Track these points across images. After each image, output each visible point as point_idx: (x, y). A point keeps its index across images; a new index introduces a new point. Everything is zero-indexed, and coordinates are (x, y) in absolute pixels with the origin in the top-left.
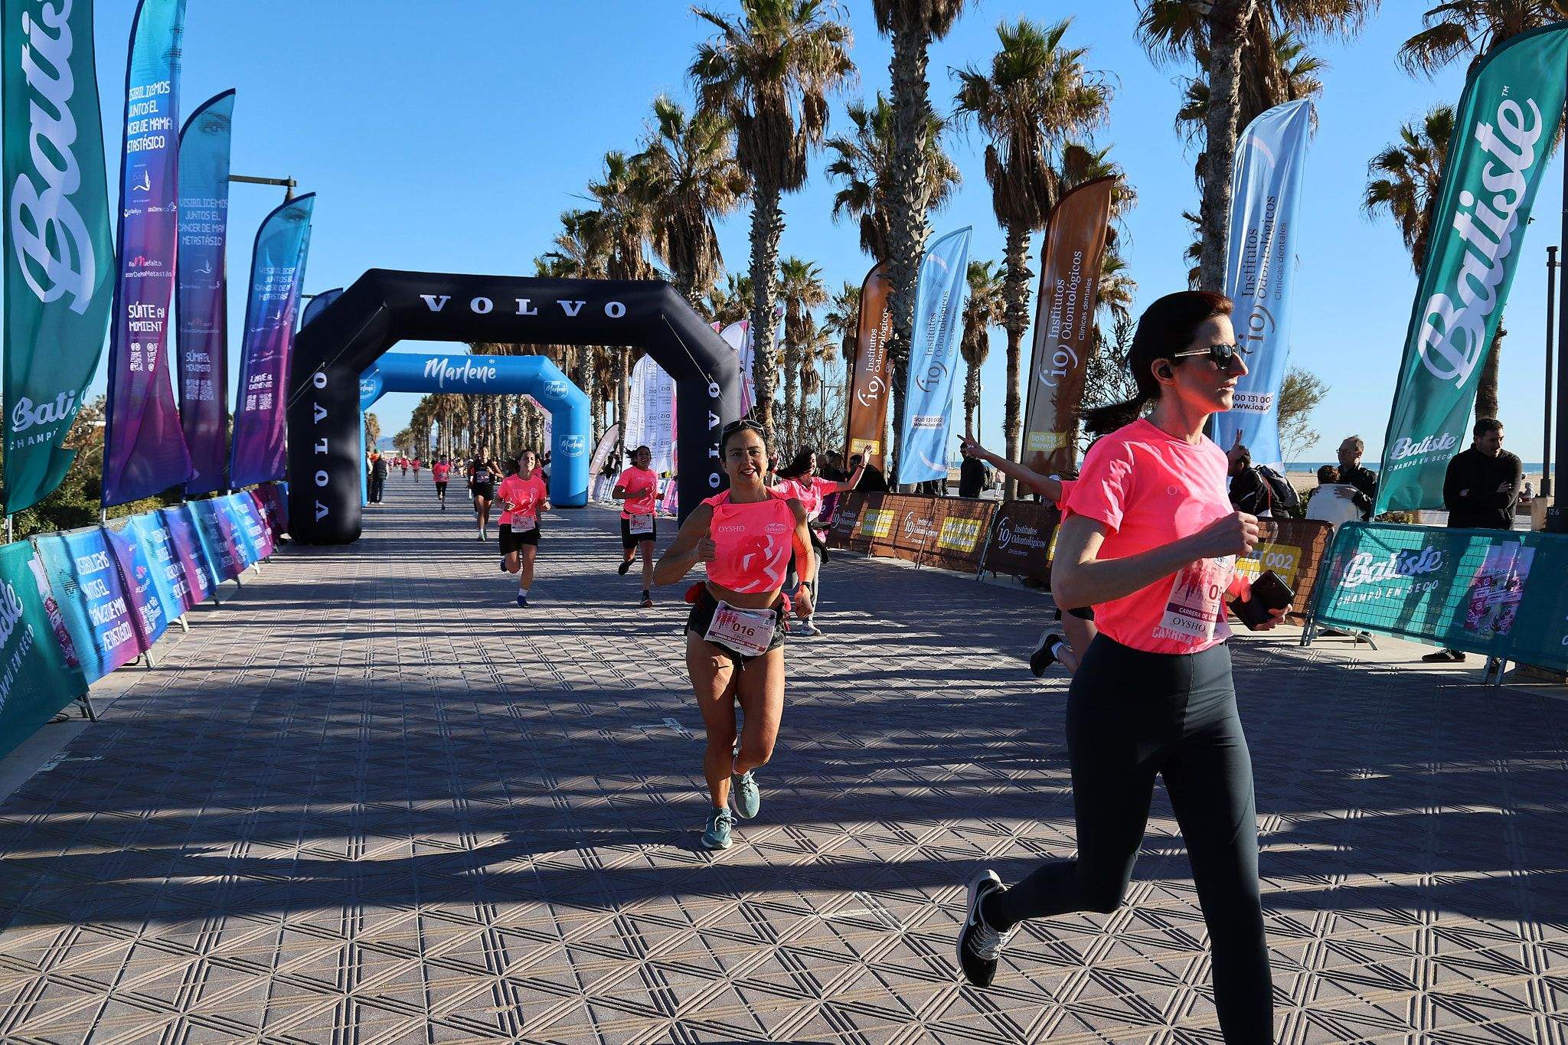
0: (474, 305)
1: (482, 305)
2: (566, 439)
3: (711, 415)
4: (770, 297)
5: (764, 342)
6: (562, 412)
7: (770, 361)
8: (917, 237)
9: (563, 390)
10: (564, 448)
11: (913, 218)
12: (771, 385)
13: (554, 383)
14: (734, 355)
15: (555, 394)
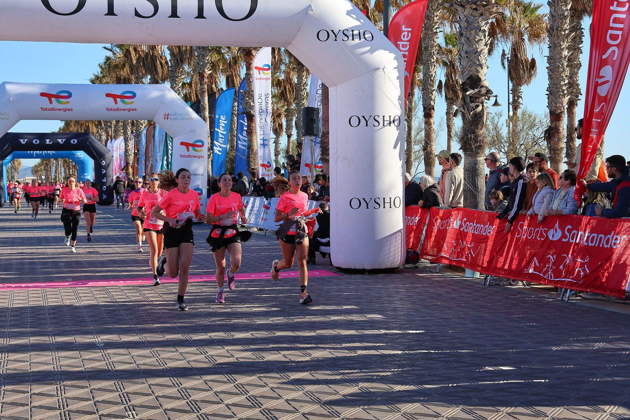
0: (34, 141)
1: (36, 142)
2: (83, 175)
3: (103, 170)
4: (129, 133)
5: (127, 146)
6: (81, 164)
7: (129, 152)
8: (141, 126)
9: (81, 156)
10: (82, 178)
11: (140, 122)
12: (130, 159)
13: (78, 154)
14: (110, 152)
15: (78, 158)
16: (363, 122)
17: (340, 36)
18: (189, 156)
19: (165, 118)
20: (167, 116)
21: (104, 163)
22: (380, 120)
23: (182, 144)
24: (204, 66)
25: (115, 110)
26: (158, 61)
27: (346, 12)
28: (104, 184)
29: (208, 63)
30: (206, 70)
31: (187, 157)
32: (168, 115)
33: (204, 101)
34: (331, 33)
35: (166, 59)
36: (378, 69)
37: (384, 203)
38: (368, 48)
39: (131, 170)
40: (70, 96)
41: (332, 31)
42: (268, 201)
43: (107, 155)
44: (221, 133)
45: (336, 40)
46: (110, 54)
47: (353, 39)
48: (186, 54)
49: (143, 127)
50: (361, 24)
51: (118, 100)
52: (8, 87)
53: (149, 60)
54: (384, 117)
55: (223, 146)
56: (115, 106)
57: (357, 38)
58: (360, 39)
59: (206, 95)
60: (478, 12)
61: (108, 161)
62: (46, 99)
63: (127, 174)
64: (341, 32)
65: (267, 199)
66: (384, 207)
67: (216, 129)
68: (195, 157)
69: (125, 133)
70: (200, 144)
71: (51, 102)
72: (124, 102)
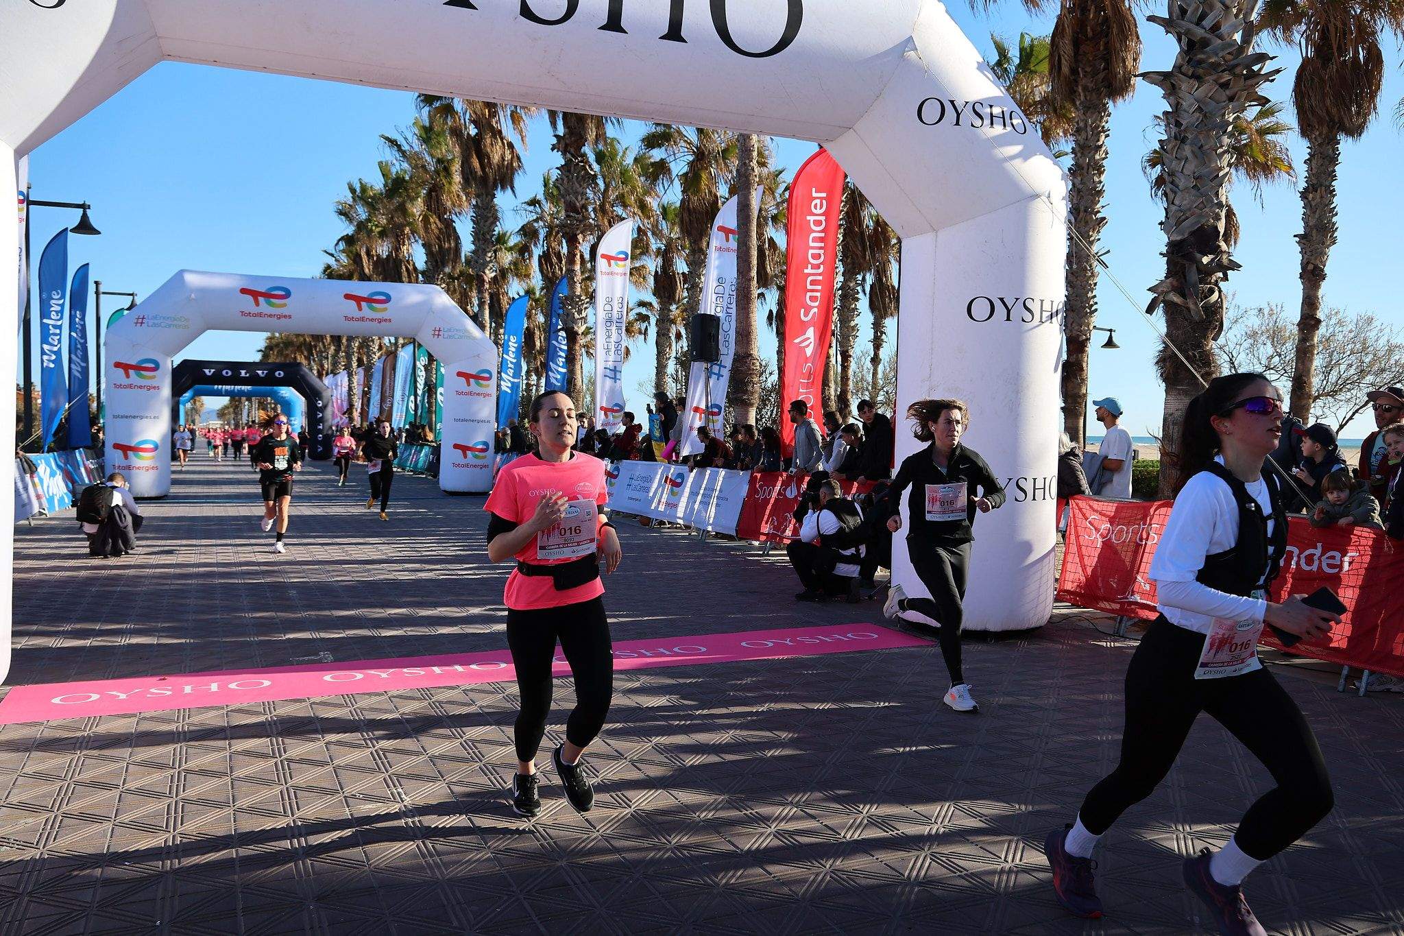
0: (224, 372)
1: (227, 373)
3: (318, 412)
6: (287, 407)
9: (287, 394)
13: (282, 392)
14: (329, 390)
15: (283, 397)
16: (1000, 310)
17: (967, 115)
18: (471, 393)
19: (434, 335)
20: (437, 333)
21: (320, 404)
22: (1035, 307)
23: (460, 374)
24: (485, 265)
25: (358, 319)
26: (404, 267)
27: (976, 65)
28: (320, 431)
29: (491, 261)
30: (487, 271)
31: (466, 394)
32: (439, 331)
33: (483, 315)
34: (948, 106)
35: (414, 264)
36: (1037, 196)
37: (1035, 489)
38: (1017, 149)
39: (356, 415)
40: (287, 294)
41: (952, 102)
42: (614, 466)
43: (326, 394)
44: (511, 363)
45: (957, 124)
46: (331, 261)
47: (992, 123)
48: (449, 254)
49: (376, 357)
50: (1002, 95)
51: (364, 304)
52: (189, 278)
53: (391, 265)
54: (1042, 301)
55: (512, 380)
56: (357, 314)
57: (998, 124)
58: (1005, 125)
59: (487, 307)
60: (1228, 92)
61: (325, 401)
62: (250, 298)
63: (351, 419)
64: (970, 107)
65: (612, 462)
66: (1034, 499)
67: (505, 356)
68: (478, 394)
69: (348, 367)
70: (488, 376)
71: (257, 304)
72: (372, 309)
